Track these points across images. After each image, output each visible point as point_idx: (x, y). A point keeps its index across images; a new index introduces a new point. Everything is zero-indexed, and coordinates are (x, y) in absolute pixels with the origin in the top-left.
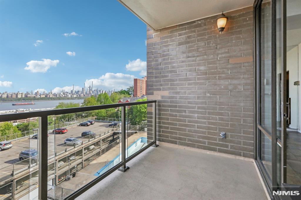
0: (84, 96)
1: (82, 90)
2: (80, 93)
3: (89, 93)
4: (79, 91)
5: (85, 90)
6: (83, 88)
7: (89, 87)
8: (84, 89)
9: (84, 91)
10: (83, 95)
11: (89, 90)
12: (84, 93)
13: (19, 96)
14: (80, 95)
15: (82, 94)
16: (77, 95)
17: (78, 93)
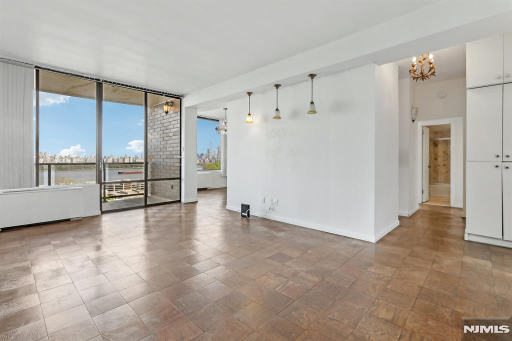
0: (210, 161)
1: (207, 153)
2: (204, 157)
3: (217, 158)
4: (202, 155)
5: (211, 152)
6: (208, 150)
7: (217, 147)
8: (210, 150)
9: (210, 154)
10: (208, 161)
11: (217, 153)
12: (211, 158)
13: (127, 161)
14: (204, 161)
15: (207, 159)
16: (200, 161)
17: (201, 158)
